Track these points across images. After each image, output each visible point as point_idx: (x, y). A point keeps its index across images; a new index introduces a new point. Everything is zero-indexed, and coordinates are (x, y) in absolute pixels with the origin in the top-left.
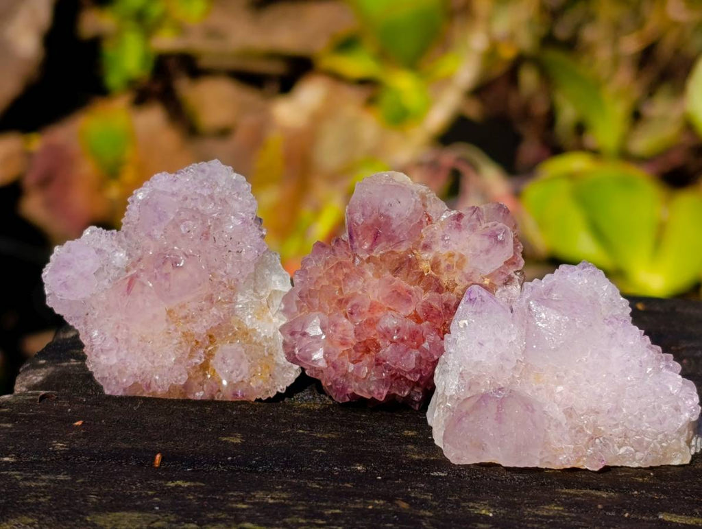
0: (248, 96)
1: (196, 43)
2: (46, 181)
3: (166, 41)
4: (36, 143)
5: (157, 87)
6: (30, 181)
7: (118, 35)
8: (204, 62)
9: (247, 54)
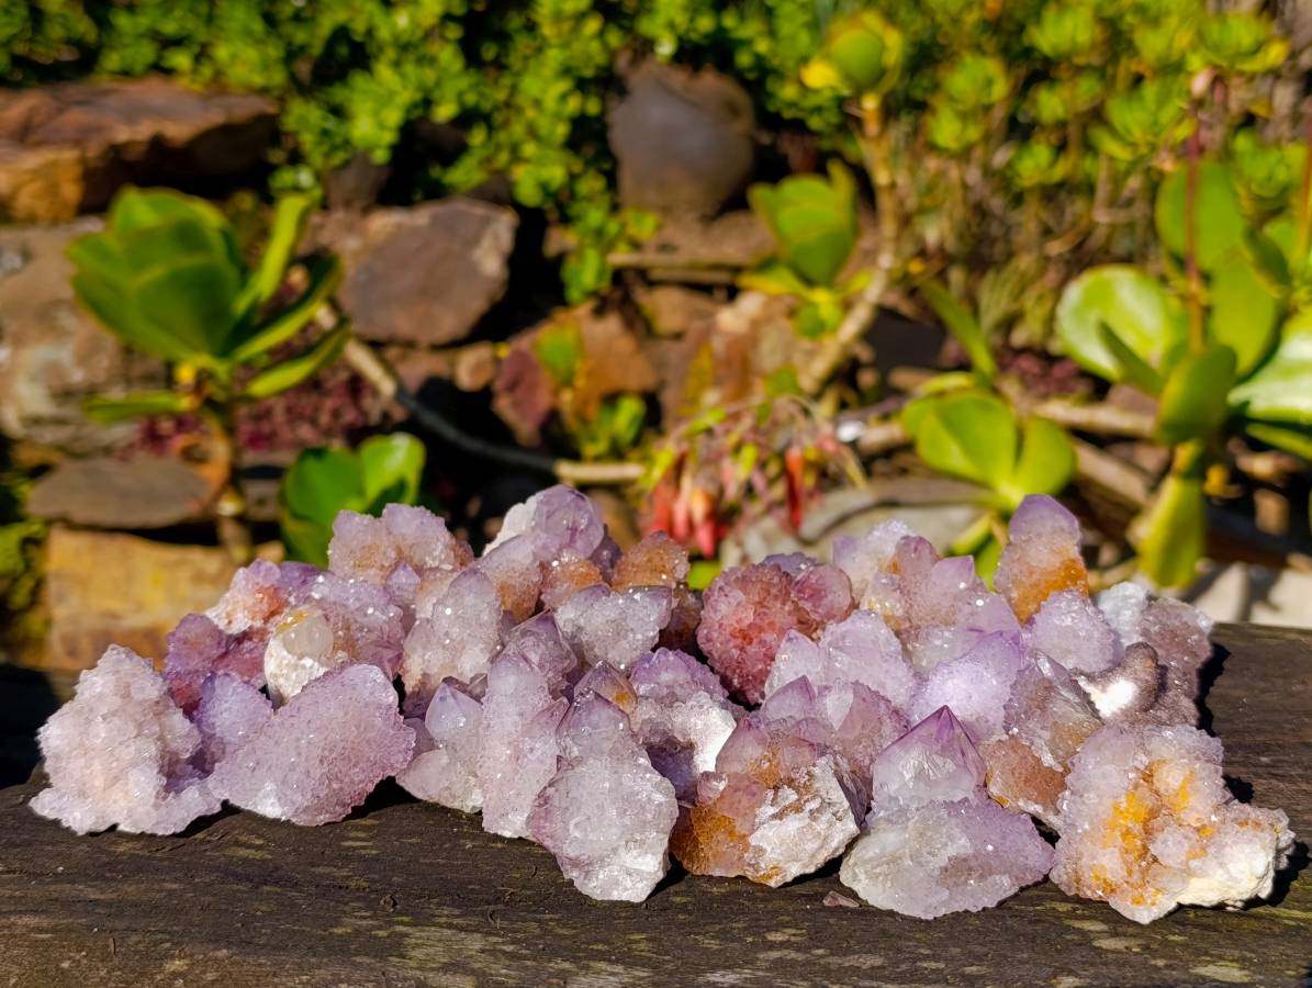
0: (700, 303)
1: (650, 258)
2: (512, 387)
3: (622, 256)
4: (504, 351)
5: (617, 295)
6: (499, 385)
7: (579, 253)
8: (656, 274)
9: (692, 267)
